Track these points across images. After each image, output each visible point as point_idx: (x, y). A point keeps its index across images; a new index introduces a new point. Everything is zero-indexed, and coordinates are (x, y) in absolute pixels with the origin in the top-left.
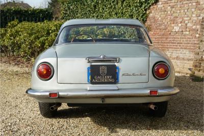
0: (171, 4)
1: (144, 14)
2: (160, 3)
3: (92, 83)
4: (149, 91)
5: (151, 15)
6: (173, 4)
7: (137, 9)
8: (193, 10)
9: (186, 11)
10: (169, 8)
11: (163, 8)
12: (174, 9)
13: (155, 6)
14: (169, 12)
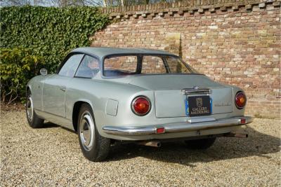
0: (123, 32)
1: (86, 41)
2: (109, 29)
3: (190, 115)
4: (240, 120)
5: (96, 42)
6: (127, 32)
7: (76, 35)
8: (152, 39)
9: (143, 40)
10: (121, 35)
11: (112, 35)
12: (127, 37)
13: (102, 33)
14: (121, 40)
